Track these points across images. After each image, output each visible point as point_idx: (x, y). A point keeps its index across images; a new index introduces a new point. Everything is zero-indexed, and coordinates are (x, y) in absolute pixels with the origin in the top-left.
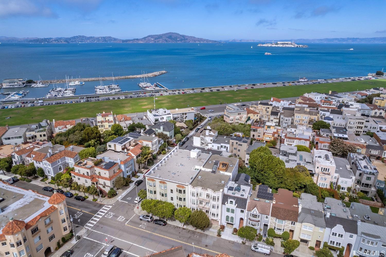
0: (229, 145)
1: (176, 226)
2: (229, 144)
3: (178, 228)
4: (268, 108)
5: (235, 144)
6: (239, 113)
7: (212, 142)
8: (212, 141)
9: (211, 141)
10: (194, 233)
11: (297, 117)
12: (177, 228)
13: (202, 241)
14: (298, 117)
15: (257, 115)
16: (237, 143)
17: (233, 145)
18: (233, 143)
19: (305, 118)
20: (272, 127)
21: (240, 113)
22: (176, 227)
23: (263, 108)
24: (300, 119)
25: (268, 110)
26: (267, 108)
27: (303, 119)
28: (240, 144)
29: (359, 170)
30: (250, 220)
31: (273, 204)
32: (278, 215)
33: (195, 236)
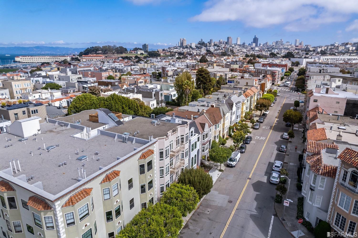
0: (10, 121)
2: (9, 119)
5: (20, 115)
10: (198, 214)
11: (17, 86)
13: (219, 205)
14: (18, 86)
16: (24, 113)
17: (17, 119)
18: (17, 114)
19: (28, 86)
24: (21, 88)
27: (24, 87)
28: (34, 111)
29: (153, 91)
30: (205, 145)
31: (205, 113)
32: (215, 120)
33: (208, 213)
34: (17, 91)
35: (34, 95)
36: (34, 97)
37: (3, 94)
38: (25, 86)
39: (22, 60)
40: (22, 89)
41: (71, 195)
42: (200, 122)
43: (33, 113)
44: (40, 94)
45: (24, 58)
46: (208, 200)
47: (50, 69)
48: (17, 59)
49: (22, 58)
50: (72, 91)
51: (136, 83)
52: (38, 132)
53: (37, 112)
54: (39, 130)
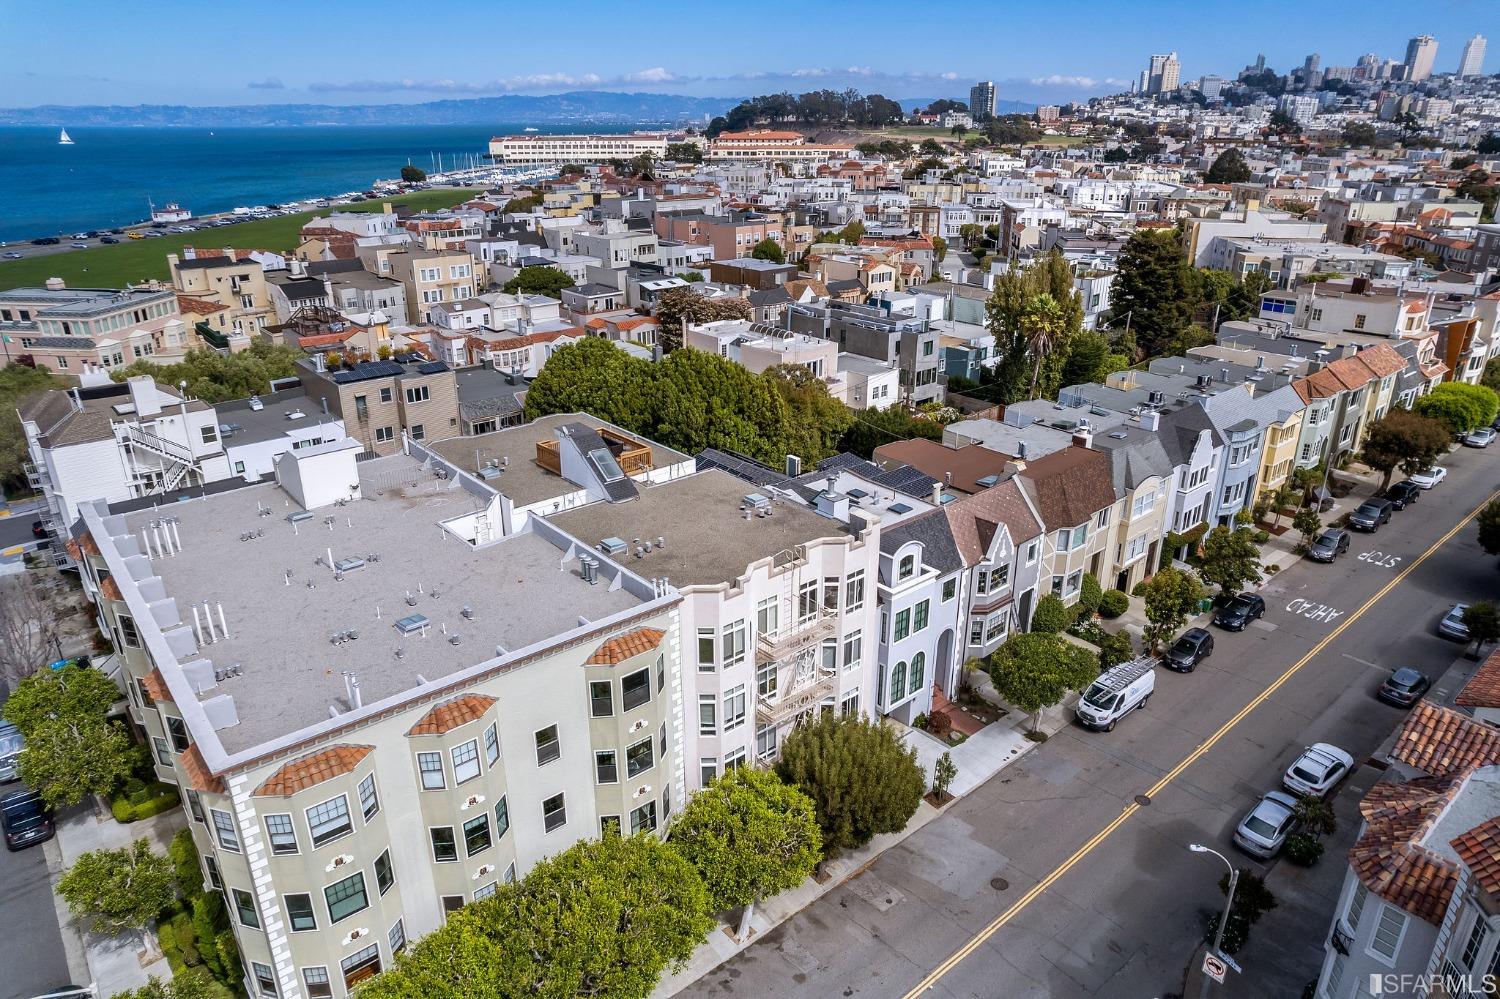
0: (341, 423)
1: (713, 973)
2: (339, 416)
3: (737, 966)
4: (244, 278)
5: (374, 403)
6: (138, 307)
7: (216, 446)
8: (213, 439)
9: (207, 440)
10: (843, 899)
11: (428, 274)
12: (735, 973)
13: (947, 886)
14: (432, 277)
15: (217, 315)
16: (386, 395)
17: (363, 416)
18: (363, 398)
19: (462, 274)
20: (379, 329)
21: (144, 311)
22: (724, 975)
23: (214, 286)
24: (441, 281)
25: (246, 288)
26: (237, 279)
27: (451, 279)
28: (417, 391)
29: (892, 331)
30: (986, 613)
31: (1022, 473)
32: (1066, 510)
33: (884, 907)
34: (426, 293)
35: (467, 314)
36: (469, 320)
37: (385, 302)
38: (454, 275)
39: (509, 151)
40: (442, 286)
41: (289, 759)
42: (980, 516)
43: (411, 400)
44: (486, 310)
45: (517, 143)
46: (912, 852)
47: (569, 198)
48: (495, 148)
49: (510, 144)
50: (602, 305)
51: (862, 279)
52: (350, 492)
53: (426, 397)
54: (355, 488)
